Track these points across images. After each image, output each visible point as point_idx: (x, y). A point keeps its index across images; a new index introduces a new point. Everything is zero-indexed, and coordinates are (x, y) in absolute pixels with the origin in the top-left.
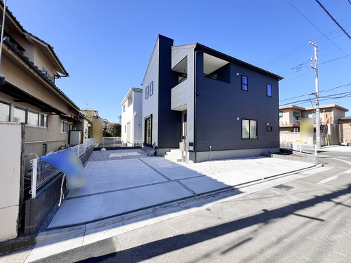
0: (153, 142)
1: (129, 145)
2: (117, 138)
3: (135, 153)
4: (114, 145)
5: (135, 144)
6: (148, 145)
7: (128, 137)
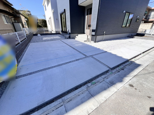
0: (67, 30)
1: (53, 32)
2: (45, 29)
3: (57, 37)
4: (45, 33)
5: (56, 32)
6: (64, 32)
7: (51, 27)
